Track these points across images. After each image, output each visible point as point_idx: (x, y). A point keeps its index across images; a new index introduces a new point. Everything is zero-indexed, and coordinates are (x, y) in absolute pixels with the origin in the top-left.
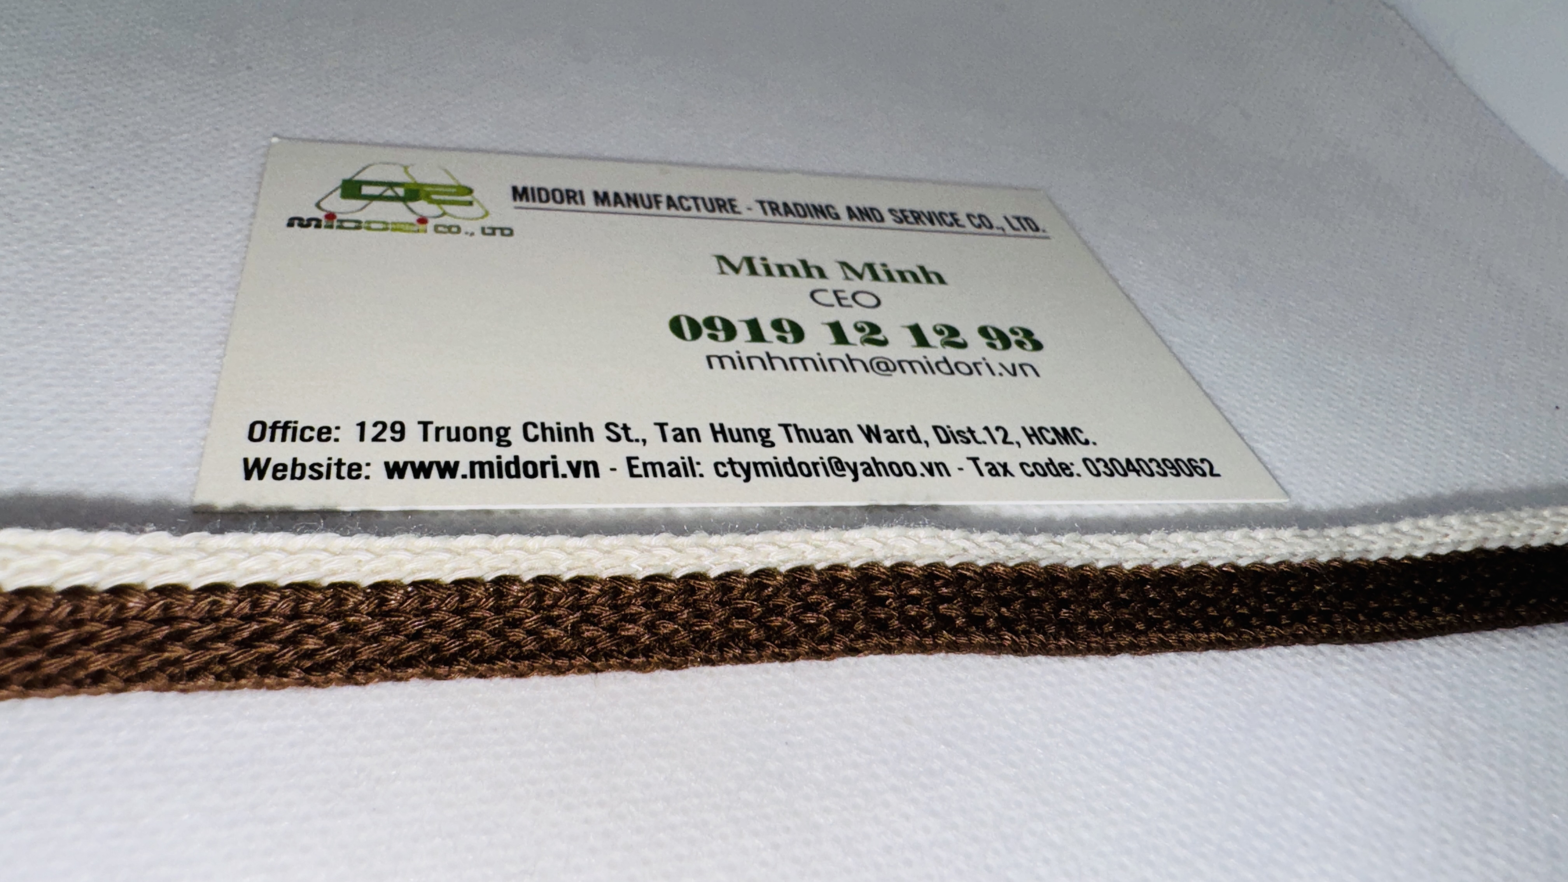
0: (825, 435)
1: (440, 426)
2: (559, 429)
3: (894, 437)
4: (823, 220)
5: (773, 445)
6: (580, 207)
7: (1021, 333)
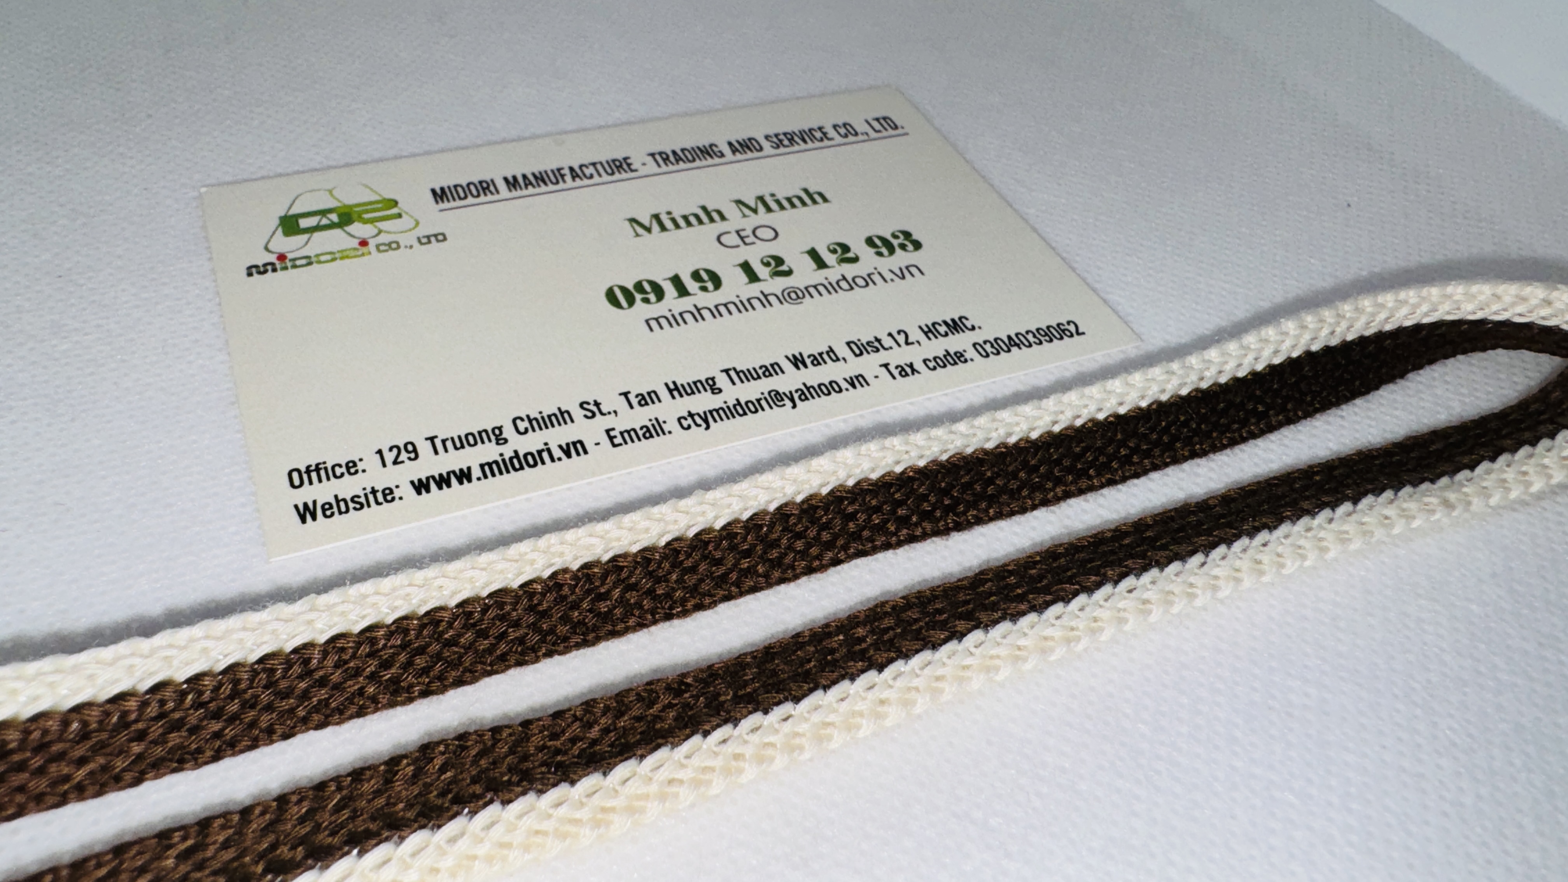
0: (760, 372)
1: (444, 437)
2: (543, 418)
3: (817, 360)
4: (710, 161)
5: (720, 391)
6: (496, 197)
7: (902, 237)
